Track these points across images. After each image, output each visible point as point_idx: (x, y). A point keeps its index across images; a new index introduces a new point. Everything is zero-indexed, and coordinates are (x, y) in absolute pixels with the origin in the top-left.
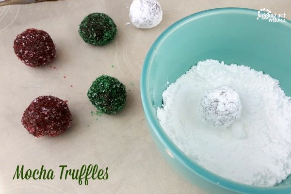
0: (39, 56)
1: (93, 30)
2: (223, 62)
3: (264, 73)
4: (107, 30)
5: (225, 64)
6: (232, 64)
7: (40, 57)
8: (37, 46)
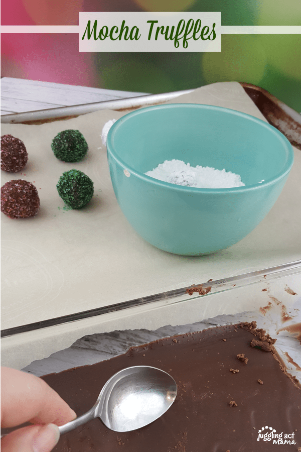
0: (13, 156)
1: (65, 141)
2: (189, 164)
3: (226, 171)
4: (79, 143)
5: (191, 166)
6: (197, 166)
7: (14, 158)
8: (13, 147)
